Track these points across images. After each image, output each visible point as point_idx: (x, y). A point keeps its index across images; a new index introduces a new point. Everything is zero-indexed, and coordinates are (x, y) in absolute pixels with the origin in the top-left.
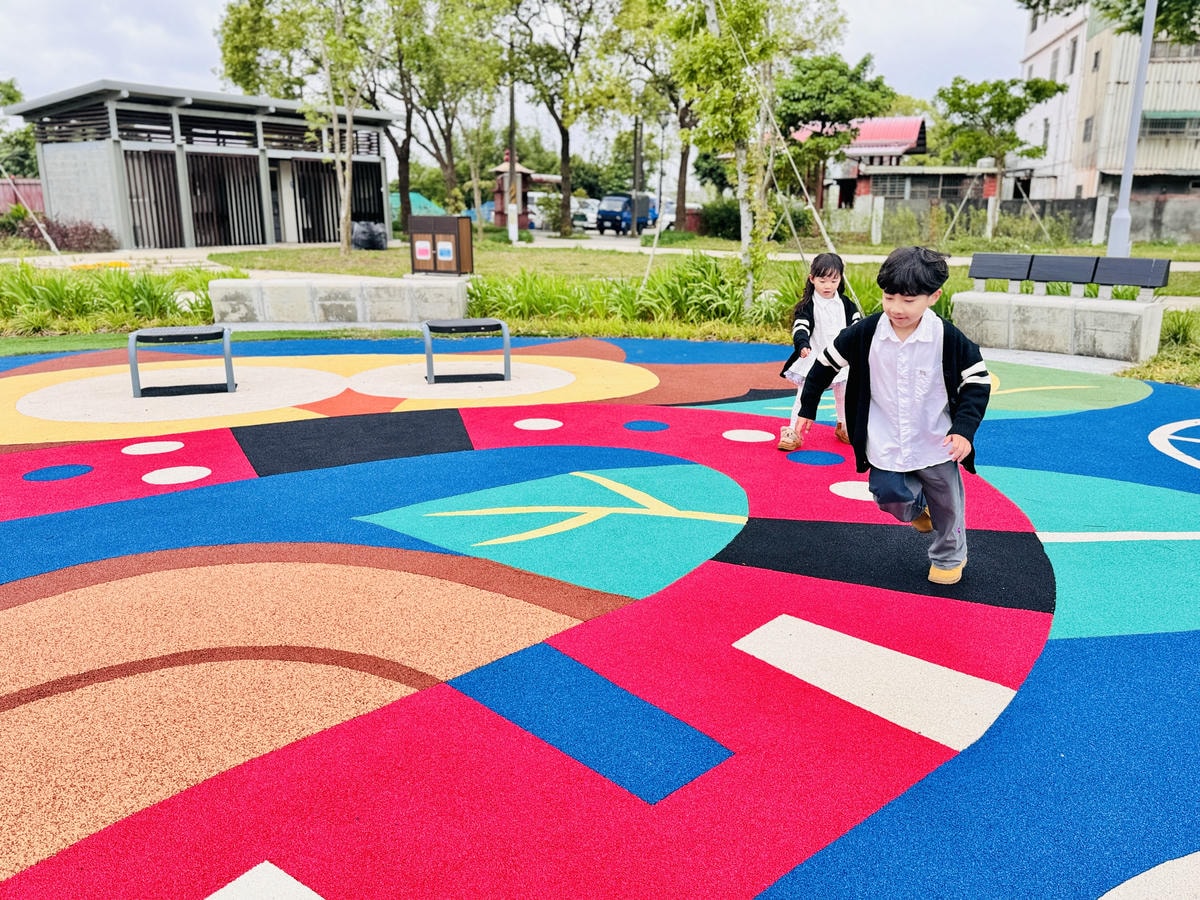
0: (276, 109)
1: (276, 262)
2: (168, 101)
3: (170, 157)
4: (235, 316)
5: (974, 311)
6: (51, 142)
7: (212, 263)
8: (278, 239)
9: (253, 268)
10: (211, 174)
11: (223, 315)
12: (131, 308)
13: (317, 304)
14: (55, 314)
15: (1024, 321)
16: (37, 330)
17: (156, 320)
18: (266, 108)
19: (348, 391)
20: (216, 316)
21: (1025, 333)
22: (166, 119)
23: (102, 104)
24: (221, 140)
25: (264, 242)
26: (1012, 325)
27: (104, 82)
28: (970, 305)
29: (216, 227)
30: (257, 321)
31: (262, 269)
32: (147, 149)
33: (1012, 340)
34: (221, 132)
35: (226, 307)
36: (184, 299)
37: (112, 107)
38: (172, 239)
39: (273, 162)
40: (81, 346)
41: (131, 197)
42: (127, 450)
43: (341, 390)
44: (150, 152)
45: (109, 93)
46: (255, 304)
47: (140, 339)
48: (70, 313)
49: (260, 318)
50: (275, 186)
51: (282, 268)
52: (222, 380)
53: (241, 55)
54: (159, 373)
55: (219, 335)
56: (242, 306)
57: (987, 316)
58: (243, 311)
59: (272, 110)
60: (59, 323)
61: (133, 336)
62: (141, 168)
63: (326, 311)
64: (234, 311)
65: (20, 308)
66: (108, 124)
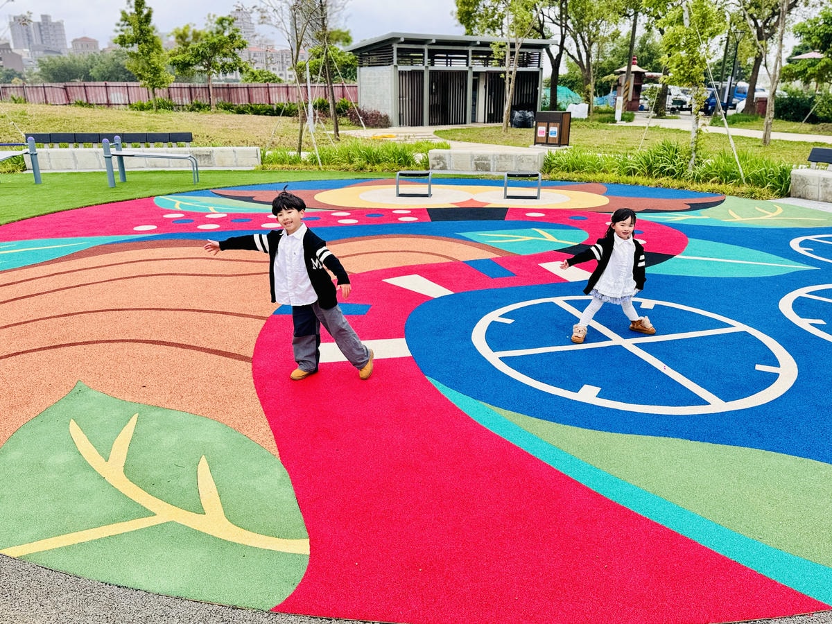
0: (480, 42)
1: (467, 136)
2: (423, 42)
3: (422, 73)
4: (438, 167)
5: (802, 180)
6: (365, 66)
7: (435, 136)
8: (474, 121)
9: (454, 140)
10: (443, 81)
11: (433, 166)
12: (396, 161)
13: (473, 162)
14: (368, 163)
15: (826, 186)
16: (361, 169)
17: (406, 168)
18: (475, 42)
19: (472, 199)
20: (430, 166)
21: (827, 192)
22: (422, 51)
23: (391, 45)
24: (449, 60)
25: (465, 123)
26: (820, 188)
27: (393, 33)
28: (800, 176)
29: (441, 115)
30: (447, 169)
31: (459, 140)
32: (410, 70)
33: (820, 196)
34: (449, 56)
35: (435, 162)
36: (418, 158)
37: (395, 46)
38: (417, 121)
39: (476, 74)
40: (377, 177)
41: (400, 98)
42: (394, 212)
43: (469, 199)
44: (411, 71)
45: (394, 40)
46: (447, 162)
47: (401, 175)
48: (373, 162)
49: (448, 168)
50: (475, 88)
51: (469, 140)
52: (427, 193)
53: (466, 7)
54: (405, 189)
55: (427, 175)
56: (441, 162)
57: (808, 183)
58: (442, 164)
59: (478, 43)
60: (369, 166)
61: (398, 173)
62: (406, 79)
63: (477, 166)
64: (438, 164)
65: (355, 159)
66: (392, 56)
